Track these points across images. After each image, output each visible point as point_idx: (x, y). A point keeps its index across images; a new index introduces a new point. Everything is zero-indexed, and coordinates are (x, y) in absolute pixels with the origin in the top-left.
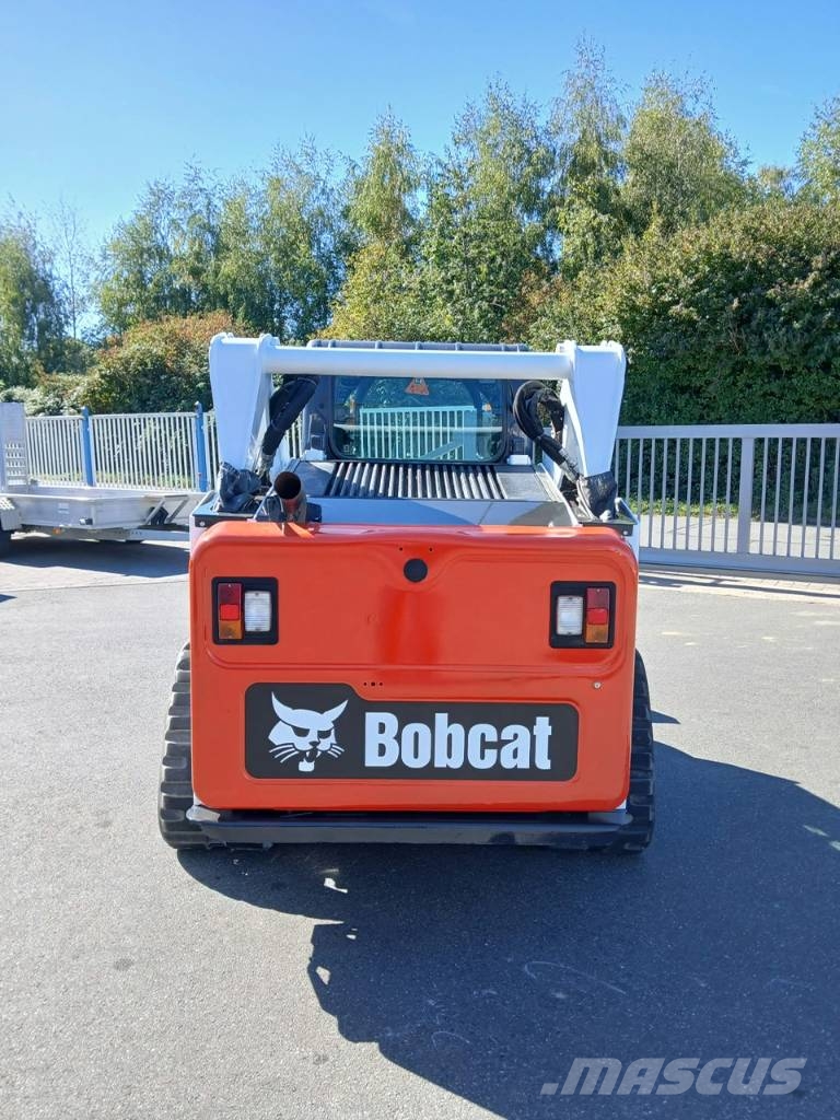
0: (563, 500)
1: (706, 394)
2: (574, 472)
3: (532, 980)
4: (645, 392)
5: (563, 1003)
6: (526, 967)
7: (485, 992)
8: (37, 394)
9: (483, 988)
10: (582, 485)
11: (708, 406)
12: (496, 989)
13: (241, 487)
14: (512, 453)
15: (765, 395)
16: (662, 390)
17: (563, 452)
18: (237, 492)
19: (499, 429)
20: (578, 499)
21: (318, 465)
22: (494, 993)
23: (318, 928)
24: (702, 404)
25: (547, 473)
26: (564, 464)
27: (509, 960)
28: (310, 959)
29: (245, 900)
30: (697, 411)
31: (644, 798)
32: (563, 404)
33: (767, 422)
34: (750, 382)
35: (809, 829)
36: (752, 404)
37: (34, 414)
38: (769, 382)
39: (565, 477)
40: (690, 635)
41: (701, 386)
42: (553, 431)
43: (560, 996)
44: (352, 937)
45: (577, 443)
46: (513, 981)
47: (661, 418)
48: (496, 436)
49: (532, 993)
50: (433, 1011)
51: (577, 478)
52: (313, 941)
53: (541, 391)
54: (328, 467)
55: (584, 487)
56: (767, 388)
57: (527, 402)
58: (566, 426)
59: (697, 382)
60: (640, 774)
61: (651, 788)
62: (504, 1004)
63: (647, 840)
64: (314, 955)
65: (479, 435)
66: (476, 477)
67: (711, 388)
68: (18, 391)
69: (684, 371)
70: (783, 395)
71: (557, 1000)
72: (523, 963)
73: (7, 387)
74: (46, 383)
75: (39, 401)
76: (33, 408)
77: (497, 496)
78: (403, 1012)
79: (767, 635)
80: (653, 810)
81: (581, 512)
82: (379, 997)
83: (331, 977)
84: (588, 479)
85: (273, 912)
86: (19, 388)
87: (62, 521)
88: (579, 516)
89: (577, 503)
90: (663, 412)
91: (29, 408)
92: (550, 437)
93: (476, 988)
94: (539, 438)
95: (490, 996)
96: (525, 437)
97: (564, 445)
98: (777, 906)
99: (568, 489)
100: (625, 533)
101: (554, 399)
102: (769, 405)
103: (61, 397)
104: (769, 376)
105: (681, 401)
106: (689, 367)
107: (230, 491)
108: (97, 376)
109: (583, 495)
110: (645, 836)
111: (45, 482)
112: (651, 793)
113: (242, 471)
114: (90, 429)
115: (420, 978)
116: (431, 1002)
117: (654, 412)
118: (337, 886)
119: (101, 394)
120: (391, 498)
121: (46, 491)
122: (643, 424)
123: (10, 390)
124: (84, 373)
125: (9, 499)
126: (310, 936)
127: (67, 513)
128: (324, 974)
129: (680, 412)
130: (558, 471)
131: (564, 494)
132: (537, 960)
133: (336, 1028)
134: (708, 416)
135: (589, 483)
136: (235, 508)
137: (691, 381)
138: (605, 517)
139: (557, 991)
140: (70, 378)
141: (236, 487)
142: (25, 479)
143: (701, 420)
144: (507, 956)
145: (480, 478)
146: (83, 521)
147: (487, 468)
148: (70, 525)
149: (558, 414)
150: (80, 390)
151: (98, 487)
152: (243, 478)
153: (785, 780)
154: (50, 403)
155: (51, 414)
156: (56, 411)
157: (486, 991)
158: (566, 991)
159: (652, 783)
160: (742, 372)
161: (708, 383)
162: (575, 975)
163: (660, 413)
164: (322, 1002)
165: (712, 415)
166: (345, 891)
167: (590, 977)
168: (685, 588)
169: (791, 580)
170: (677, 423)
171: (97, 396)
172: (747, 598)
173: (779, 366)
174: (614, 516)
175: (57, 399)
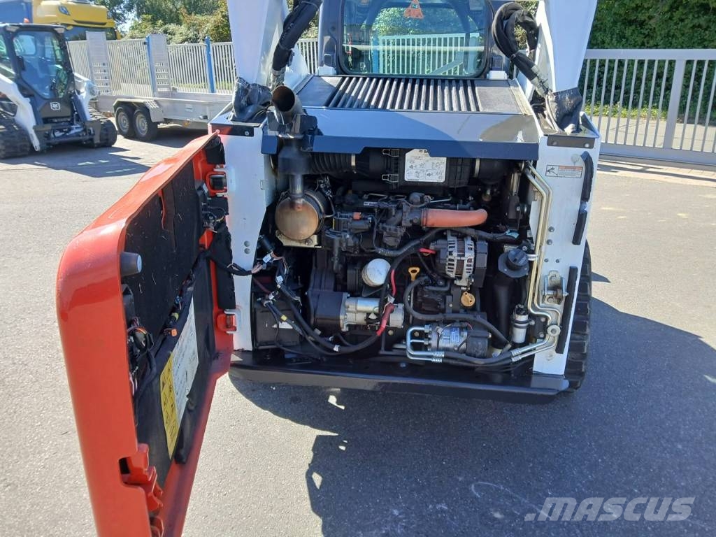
0: (531, 112)
1: (649, 26)
2: (544, 87)
3: (476, 498)
4: (602, 24)
5: (499, 523)
6: (473, 486)
7: (438, 507)
8: (183, 29)
9: (438, 503)
10: (550, 99)
11: (648, 35)
12: (447, 505)
13: (252, 99)
14: (492, 69)
15: (694, 27)
16: (615, 23)
17: (534, 69)
18: (249, 103)
19: (482, 48)
20: (545, 112)
21: (327, 80)
22: (446, 508)
23: (319, 438)
24: (644, 34)
25: (520, 87)
26: (536, 79)
27: (460, 479)
28: (309, 465)
29: (270, 411)
30: (640, 40)
31: (579, 354)
32: (538, 25)
33: (693, 47)
34: (683, 17)
35: (709, 378)
36: (683, 35)
37: (181, 43)
38: (699, 17)
39: (535, 92)
40: (622, 210)
41: (645, 21)
42: (528, 49)
43: (498, 515)
44: (343, 448)
45: (548, 61)
46: (462, 499)
47: (613, 44)
48: (480, 55)
49: (475, 511)
50: (396, 520)
51: (546, 93)
52: (314, 449)
53: (518, 12)
54: (334, 81)
55: (552, 101)
56: (696, 21)
57: (505, 22)
58: (539, 45)
59: (642, 17)
60: (578, 337)
61: (586, 349)
62: (453, 520)
63: (579, 385)
64: (313, 462)
65: (466, 53)
66: (457, 90)
67: (652, 22)
68: (172, 27)
69: (633, 9)
70: (708, 27)
71: (495, 519)
72: (471, 483)
73: (165, 24)
74: (188, 21)
75: (184, 34)
76: (180, 39)
77: (473, 109)
78: (373, 519)
79: (681, 212)
80: (585, 364)
81: (547, 124)
82: (357, 503)
83: (323, 482)
84: (556, 94)
85: (288, 421)
86: (172, 24)
87: (189, 117)
88: (546, 127)
89: (544, 116)
90: (614, 39)
91: (178, 38)
92: (525, 55)
93: (432, 502)
94: (514, 55)
95: (442, 511)
96: (504, 56)
97: (536, 63)
98: (680, 447)
99: (538, 103)
100: (587, 145)
101: (530, 20)
102: (696, 34)
103: (197, 31)
104: (698, 12)
105: (628, 32)
106: (637, 5)
107: (243, 102)
108: (220, 16)
109: (550, 108)
110: (577, 382)
111: (182, 90)
112: (585, 352)
113: (253, 85)
114: (211, 53)
115: (389, 489)
116: (396, 512)
117: (608, 40)
118: (337, 403)
119: (223, 28)
120: (380, 110)
121: (183, 95)
122: (598, 48)
123: (166, 26)
124: (211, 13)
125: (155, 101)
126: (312, 445)
127: (191, 111)
128: (317, 479)
129: (627, 40)
130: (530, 87)
131: (534, 108)
132: (483, 481)
133: (320, 529)
134: (648, 43)
135: (557, 98)
136: (246, 117)
137: (637, 16)
138: (569, 130)
139: (496, 511)
140: (204, 18)
141: (248, 98)
142: (168, 87)
143: (642, 46)
144: (459, 475)
145: (461, 91)
146: (201, 117)
147: (469, 83)
148: (194, 120)
149: (533, 34)
150: (209, 26)
151: (217, 93)
152: (254, 91)
153: (690, 335)
154: (191, 35)
155: (192, 42)
156: (195, 40)
157: (440, 506)
158: (503, 512)
159: (586, 344)
160: (678, 10)
161: (650, 18)
162: (511, 497)
163: (612, 40)
164: (312, 504)
165: (651, 42)
166: (343, 407)
167: (523, 499)
168: (621, 173)
169: (702, 170)
170: (624, 47)
171: (221, 30)
172: (666, 182)
173: (708, 5)
174: (578, 129)
175: (195, 32)
